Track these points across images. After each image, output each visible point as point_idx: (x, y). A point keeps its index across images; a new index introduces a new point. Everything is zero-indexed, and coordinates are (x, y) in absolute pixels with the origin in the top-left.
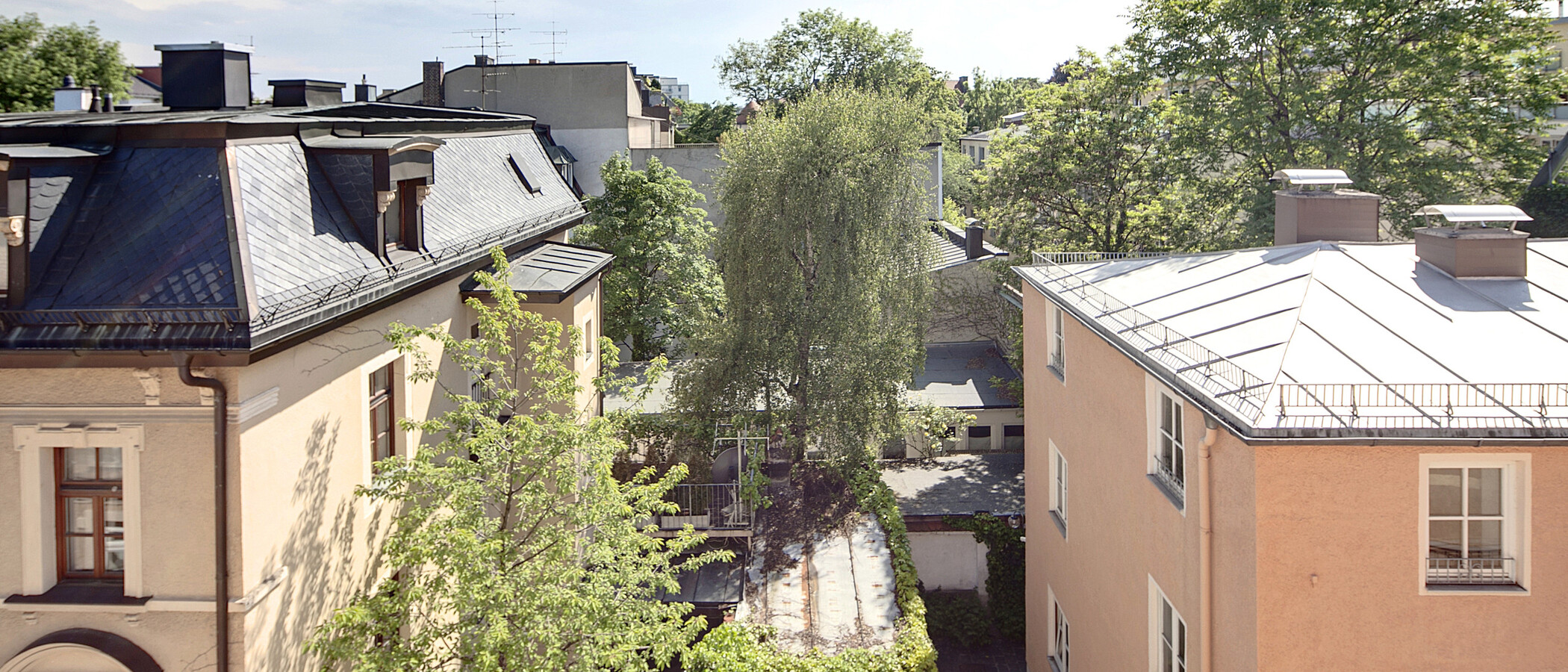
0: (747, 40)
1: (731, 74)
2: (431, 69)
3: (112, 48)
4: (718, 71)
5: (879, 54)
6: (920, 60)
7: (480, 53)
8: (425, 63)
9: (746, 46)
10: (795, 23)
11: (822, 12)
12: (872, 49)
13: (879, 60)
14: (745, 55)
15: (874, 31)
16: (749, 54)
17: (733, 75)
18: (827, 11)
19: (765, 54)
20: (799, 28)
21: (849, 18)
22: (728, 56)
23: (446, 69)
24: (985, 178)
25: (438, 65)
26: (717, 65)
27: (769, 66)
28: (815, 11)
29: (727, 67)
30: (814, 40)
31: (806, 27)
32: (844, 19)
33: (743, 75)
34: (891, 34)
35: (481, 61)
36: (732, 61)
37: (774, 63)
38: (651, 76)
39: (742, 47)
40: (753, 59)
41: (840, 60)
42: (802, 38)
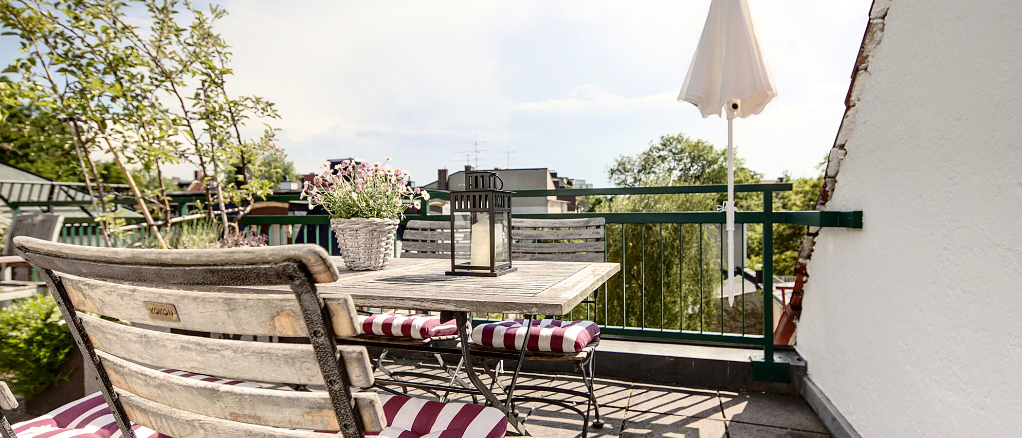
0: (626, 155)
1: (615, 176)
2: (442, 173)
3: (290, 165)
4: (608, 175)
5: (714, 162)
6: (744, 166)
7: (467, 165)
8: (439, 171)
9: (625, 159)
10: (658, 143)
11: (676, 137)
12: (710, 159)
13: (716, 166)
14: (624, 164)
15: (711, 147)
16: (627, 164)
17: (617, 176)
18: (680, 135)
19: (637, 164)
20: (660, 147)
21: (694, 140)
22: (614, 165)
23: (449, 173)
24: (757, 236)
25: (445, 171)
26: (607, 171)
27: (639, 171)
28: (671, 136)
29: (613, 172)
30: (671, 154)
31: (664, 145)
32: (691, 140)
33: (623, 177)
34: (723, 149)
35: (468, 168)
36: (615, 168)
37: (643, 169)
38: (567, 178)
39: (622, 159)
40: (629, 167)
41: (688, 167)
42: (662, 153)
